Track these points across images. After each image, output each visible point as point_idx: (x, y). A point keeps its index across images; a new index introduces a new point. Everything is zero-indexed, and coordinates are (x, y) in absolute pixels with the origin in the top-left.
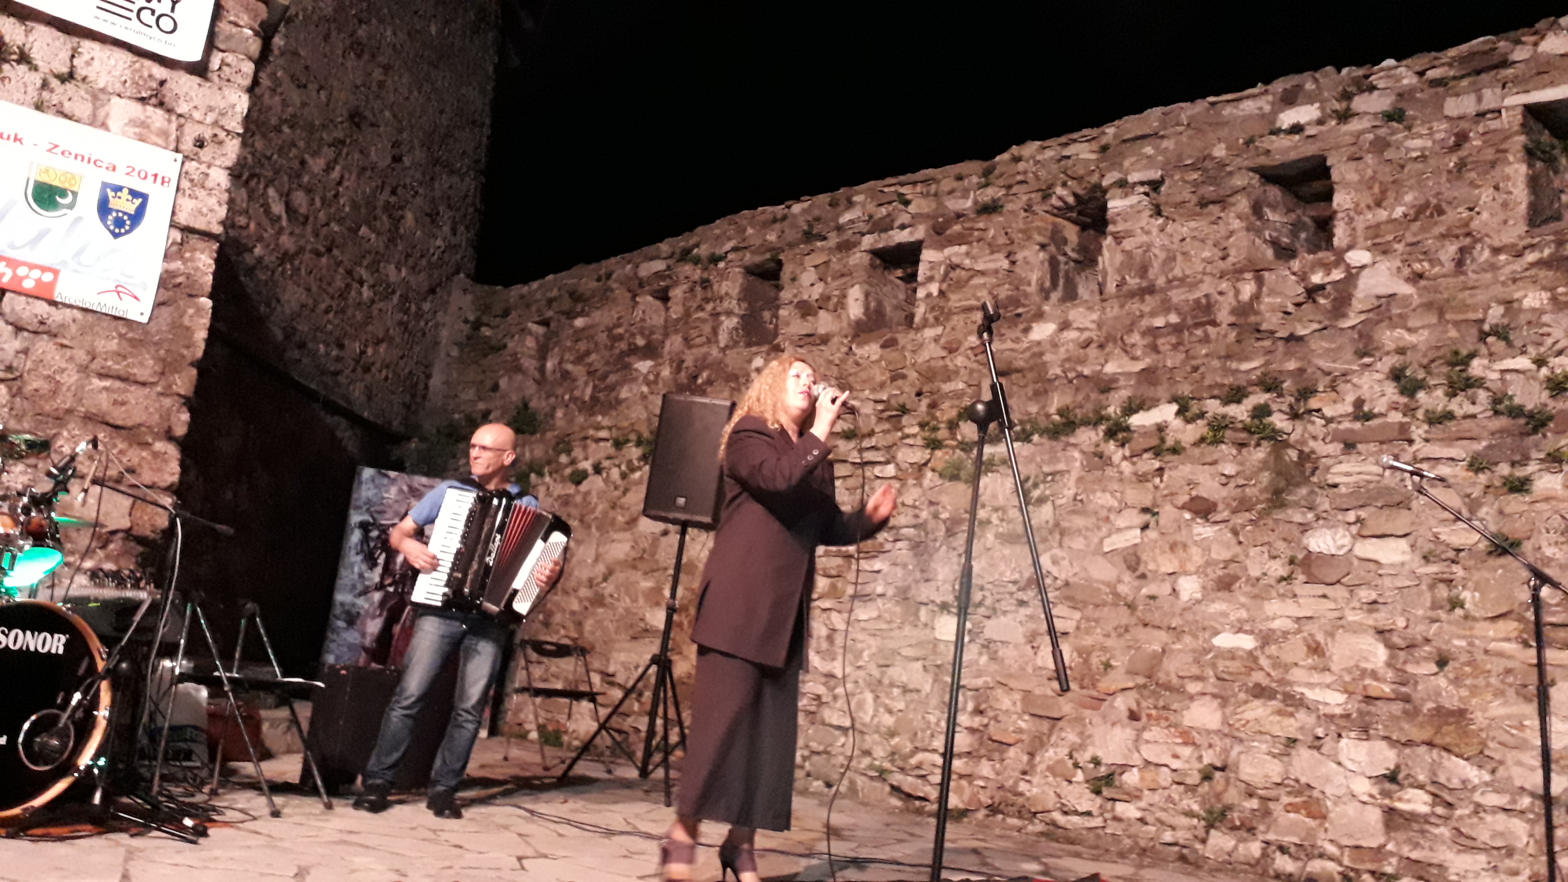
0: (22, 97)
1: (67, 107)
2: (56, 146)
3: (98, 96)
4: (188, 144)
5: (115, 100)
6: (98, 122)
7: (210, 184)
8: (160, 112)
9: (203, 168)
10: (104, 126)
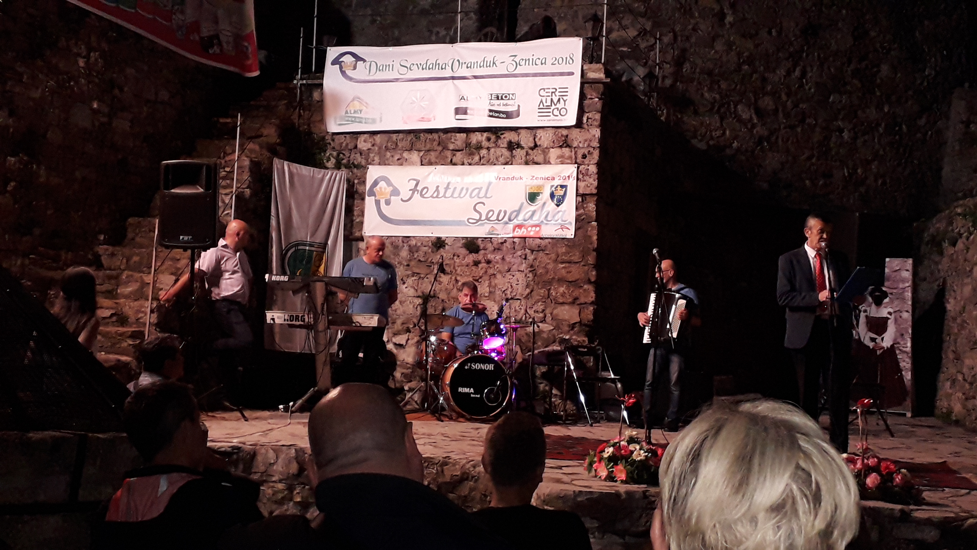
0: (520, 161)
1: (536, 159)
2: (534, 177)
3: (545, 151)
4: (579, 160)
5: (552, 150)
6: (547, 162)
7: (590, 173)
8: (567, 149)
9: (586, 167)
10: (549, 163)
